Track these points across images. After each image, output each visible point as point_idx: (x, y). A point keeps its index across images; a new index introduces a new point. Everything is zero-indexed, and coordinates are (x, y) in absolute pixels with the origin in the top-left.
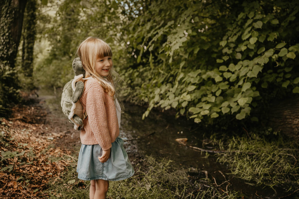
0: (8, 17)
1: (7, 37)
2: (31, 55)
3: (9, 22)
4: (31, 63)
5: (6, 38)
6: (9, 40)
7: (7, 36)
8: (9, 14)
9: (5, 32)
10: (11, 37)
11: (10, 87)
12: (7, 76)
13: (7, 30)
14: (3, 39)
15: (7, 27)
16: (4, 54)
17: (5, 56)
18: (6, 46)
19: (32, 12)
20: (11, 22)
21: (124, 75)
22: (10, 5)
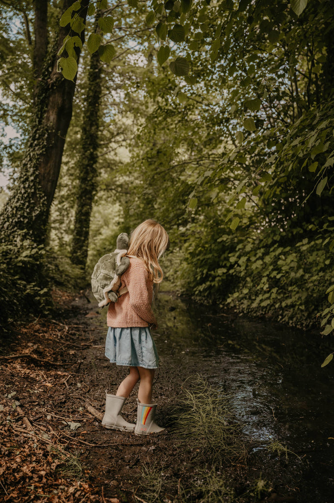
0: (36, 145)
1: (31, 184)
2: (86, 228)
3: (38, 155)
4: (84, 241)
5: (29, 185)
6: (35, 189)
7: (32, 181)
8: (38, 139)
9: (29, 174)
10: (39, 183)
11: (29, 283)
12: (26, 259)
13: (32, 170)
14: (24, 188)
15: (33, 164)
16: (24, 217)
17: (26, 221)
18: (29, 202)
19: (92, 150)
20: (41, 154)
21: (262, 258)
22: (40, 122)
